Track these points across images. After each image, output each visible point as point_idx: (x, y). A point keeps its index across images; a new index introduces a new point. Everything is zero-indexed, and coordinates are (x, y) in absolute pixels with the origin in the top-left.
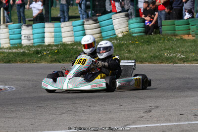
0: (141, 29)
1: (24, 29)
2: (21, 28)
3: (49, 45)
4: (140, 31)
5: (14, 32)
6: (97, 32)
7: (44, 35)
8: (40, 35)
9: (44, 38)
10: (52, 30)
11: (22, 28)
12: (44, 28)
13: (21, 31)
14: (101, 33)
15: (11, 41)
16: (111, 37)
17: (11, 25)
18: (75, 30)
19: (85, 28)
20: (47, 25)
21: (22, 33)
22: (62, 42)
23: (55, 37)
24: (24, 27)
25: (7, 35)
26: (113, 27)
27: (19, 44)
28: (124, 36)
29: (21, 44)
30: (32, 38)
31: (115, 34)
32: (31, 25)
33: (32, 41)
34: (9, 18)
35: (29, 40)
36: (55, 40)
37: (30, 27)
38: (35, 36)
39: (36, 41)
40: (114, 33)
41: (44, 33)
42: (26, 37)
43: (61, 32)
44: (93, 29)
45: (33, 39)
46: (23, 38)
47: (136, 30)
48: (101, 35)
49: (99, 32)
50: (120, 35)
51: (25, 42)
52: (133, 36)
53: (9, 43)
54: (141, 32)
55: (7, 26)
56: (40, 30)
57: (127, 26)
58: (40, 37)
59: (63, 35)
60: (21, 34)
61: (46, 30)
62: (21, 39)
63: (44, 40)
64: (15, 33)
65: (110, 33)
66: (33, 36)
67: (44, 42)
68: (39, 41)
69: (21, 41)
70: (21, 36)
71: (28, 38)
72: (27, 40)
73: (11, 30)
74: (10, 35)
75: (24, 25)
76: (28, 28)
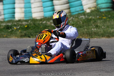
0: (109, 5)
3: (19, 21)
4: (108, 6)
6: (66, 8)
7: (14, 11)
8: (11, 11)
12: (14, 3)
14: (69, 8)
16: (79, 12)
18: (44, 6)
19: (54, 4)
22: (32, 17)
23: (25, 12)
26: (81, 3)
28: (92, 11)
30: (2, 13)
31: (83, 10)
32: (2, 1)
36: (25, 16)
37: (1, 3)
38: (6, 11)
39: (7, 16)
40: (81, 9)
41: (14, 8)
43: (31, 8)
44: (62, 5)
45: (4, 14)
47: (104, 6)
48: (70, 11)
49: (68, 7)
50: (88, 11)
52: (101, 12)
54: (108, 8)
56: (11, 6)
57: (95, 2)
59: (33, 10)
65: (78, 9)
66: (4, 12)
67: (14, 18)
68: (9, 17)
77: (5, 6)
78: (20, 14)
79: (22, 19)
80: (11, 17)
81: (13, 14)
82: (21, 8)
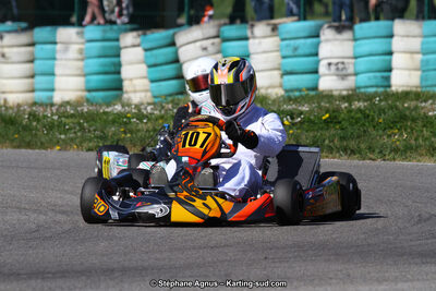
1: (327, 41)
2: (318, 36)
3: (406, 95)
5: (296, 49)
7: (390, 61)
8: (378, 61)
9: (390, 70)
10: (416, 43)
11: (322, 38)
12: (392, 36)
13: (318, 45)
15: (286, 78)
17: (291, 25)
20: (399, 26)
21: (321, 55)
23: (424, 68)
24: (327, 34)
25: (274, 58)
27: (308, 89)
29: (315, 88)
30: (351, 70)
32: (351, 28)
33: (350, 82)
35: (344, 77)
36: (422, 79)
37: (347, 35)
38: (363, 63)
39: (363, 80)
41: (391, 53)
42: (333, 67)
45: (356, 74)
46: (322, 69)
51: (328, 83)
53: (281, 86)
55: (275, 28)
56: (378, 45)
60: (317, 55)
61: (397, 44)
62: (316, 72)
63: (388, 79)
64: (300, 52)
66: (354, 64)
67: (390, 86)
68: (373, 82)
69: (318, 80)
70: (318, 62)
71: (338, 69)
72: (335, 78)
73: (287, 42)
74: (284, 57)
75: (330, 27)
76: (339, 36)
78: (407, 72)
79: (414, 89)
80: (380, 82)
81: (386, 74)
82: (412, 53)
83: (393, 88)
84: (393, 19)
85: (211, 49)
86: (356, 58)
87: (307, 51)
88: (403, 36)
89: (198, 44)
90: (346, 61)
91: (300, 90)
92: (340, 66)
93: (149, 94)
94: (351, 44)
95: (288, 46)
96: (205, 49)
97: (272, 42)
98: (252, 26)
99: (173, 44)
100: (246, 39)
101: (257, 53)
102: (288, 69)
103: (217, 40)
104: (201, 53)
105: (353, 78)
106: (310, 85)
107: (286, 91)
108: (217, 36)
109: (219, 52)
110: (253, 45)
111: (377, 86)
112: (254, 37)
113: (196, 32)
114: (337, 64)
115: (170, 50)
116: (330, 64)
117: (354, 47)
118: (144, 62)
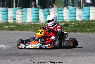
1: (78, 11)
2: (76, 10)
5: (72, 12)
7: (89, 14)
8: (87, 14)
9: (89, 16)
11: (77, 10)
12: (90, 10)
13: (76, 11)
15: (70, 18)
17: (71, 8)
24: (78, 9)
25: (68, 14)
27: (74, 20)
29: (75, 20)
30: (82, 16)
32: (82, 8)
34: (72, 3)
35: (81, 17)
37: (81, 9)
38: (84, 15)
39: (84, 18)
41: (89, 13)
42: (79, 16)
45: (83, 17)
46: (77, 16)
51: (78, 19)
53: (69, 19)
55: (68, 8)
56: (87, 11)
58: (87, 15)
60: (76, 13)
62: (75, 16)
63: (89, 18)
66: (83, 15)
67: (89, 19)
68: (86, 18)
69: (76, 18)
70: (76, 15)
71: (80, 16)
72: (79, 18)
73: (70, 11)
74: (69, 14)
75: (78, 8)
76: (80, 10)
77: (84, 11)
78: (92, 17)
79: (94, 20)
80: (87, 18)
81: (89, 17)
82: (94, 13)
83: (90, 20)
84: (90, 6)
85: (56, 12)
86: (83, 14)
87: (74, 13)
88: (92, 10)
89: (54, 11)
90: (81, 14)
91: (73, 20)
92: (80, 15)
93: (44, 21)
94: (82, 11)
95: (70, 12)
96: (55, 12)
97: (67, 11)
98: (64, 8)
99: (49, 11)
100: (62, 10)
101: (64, 13)
102: (70, 16)
103: (57, 11)
104: (54, 13)
105: (82, 18)
106: (74, 19)
107: (70, 20)
108: (57, 10)
109: (57, 13)
110: (64, 11)
111: (87, 19)
112: (64, 10)
113: (53, 9)
114: (79, 15)
115: (48, 12)
116: (78, 15)
117: (83, 12)
118: (43, 15)
